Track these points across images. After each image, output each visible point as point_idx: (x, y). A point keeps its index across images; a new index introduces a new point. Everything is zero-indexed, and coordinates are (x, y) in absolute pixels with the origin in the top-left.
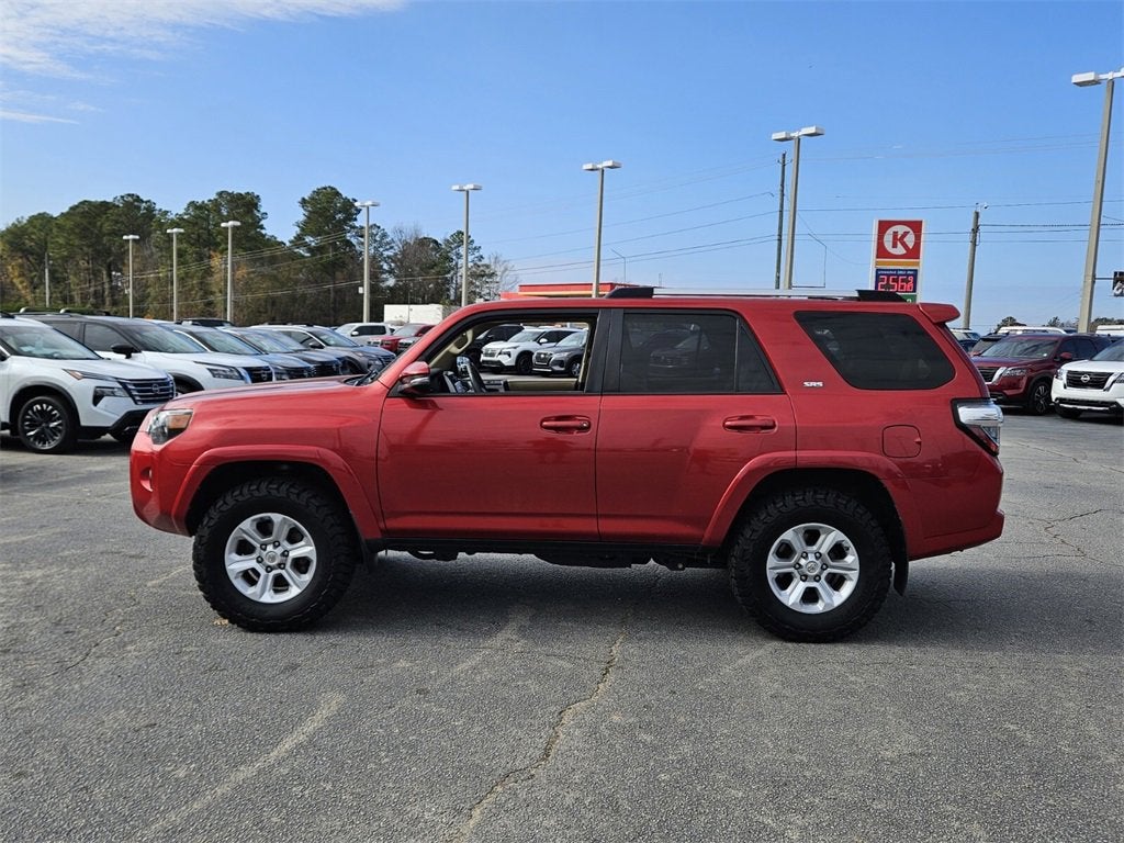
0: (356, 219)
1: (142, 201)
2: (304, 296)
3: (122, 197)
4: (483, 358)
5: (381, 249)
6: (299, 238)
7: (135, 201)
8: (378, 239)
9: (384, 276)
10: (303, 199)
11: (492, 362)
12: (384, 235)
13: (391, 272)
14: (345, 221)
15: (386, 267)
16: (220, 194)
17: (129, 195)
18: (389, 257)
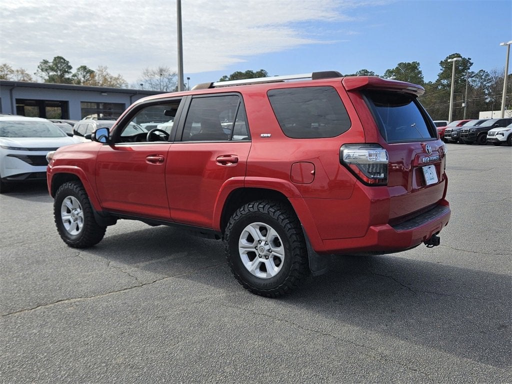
0: (469, 69)
1: (368, 72)
2: (438, 110)
3: (360, 71)
4: (488, 137)
5: (485, 83)
6: (438, 81)
7: (366, 72)
8: (483, 77)
9: (486, 97)
10: (442, 61)
11: (493, 139)
12: (488, 75)
13: (489, 94)
14: (463, 70)
15: (487, 92)
16: (400, 64)
17: (363, 70)
18: (489, 86)
